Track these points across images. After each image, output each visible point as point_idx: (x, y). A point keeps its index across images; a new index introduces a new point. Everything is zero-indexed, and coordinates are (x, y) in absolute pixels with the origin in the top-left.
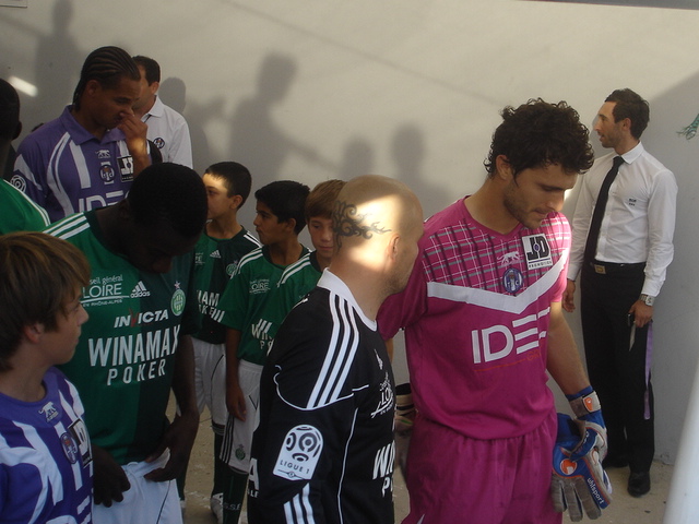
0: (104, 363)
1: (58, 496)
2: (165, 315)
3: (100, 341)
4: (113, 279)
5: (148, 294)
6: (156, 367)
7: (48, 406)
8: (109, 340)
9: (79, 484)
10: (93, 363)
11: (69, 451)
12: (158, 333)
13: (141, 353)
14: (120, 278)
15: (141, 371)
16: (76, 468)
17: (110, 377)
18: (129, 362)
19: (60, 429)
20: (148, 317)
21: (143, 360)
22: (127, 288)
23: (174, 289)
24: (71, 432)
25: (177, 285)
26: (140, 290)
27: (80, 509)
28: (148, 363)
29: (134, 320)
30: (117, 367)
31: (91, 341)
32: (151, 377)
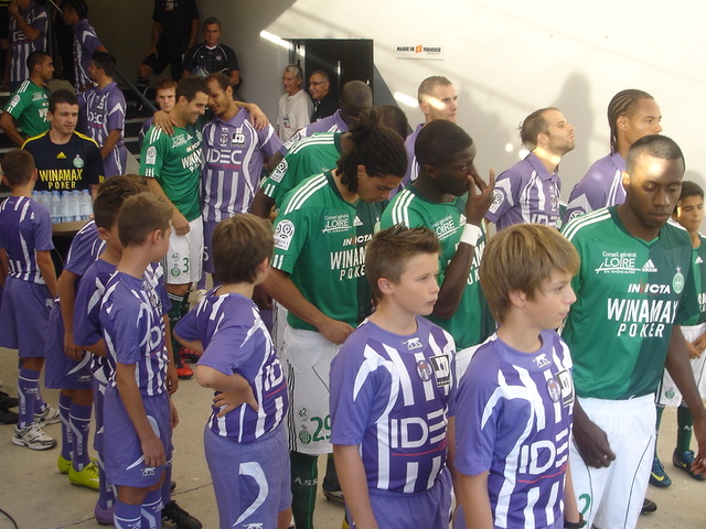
0: (617, 319)
1: (541, 425)
2: (668, 290)
3: (617, 300)
4: (629, 255)
5: (656, 270)
6: (655, 328)
7: (542, 357)
8: (624, 301)
9: (558, 419)
10: (610, 317)
11: (554, 393)
12: (661, 302)
13: (646, 315)
14: (634, 255)
15: (644, 330)
16: (557, 407)
17: (620, 330)
18: (635, 320)
19: (548, 375)
20: (654, 289)
21: (647, 321)
22: (639, 263)
23: (676, 272)
24: (557, 379)
25: (678, 269)
26: (649, 266)
27: (558, 438)
28: (650, 324)
29: (642, 289)
30: (626, 323)
31: (610, 300)
32: (651, 335)
